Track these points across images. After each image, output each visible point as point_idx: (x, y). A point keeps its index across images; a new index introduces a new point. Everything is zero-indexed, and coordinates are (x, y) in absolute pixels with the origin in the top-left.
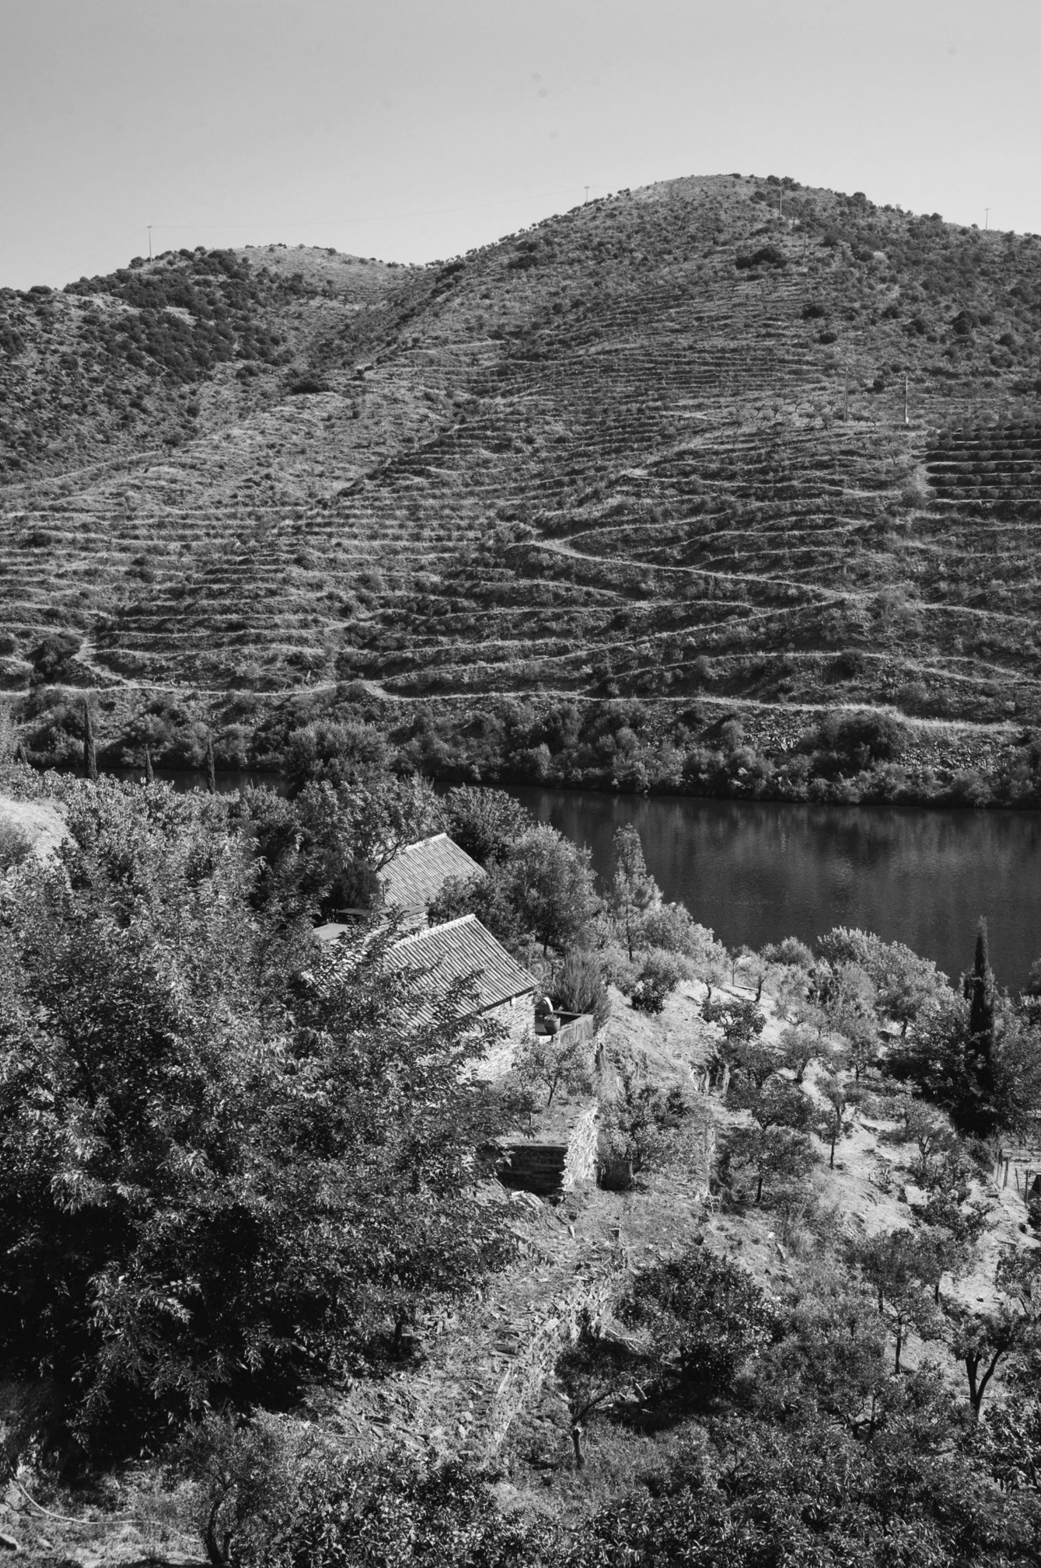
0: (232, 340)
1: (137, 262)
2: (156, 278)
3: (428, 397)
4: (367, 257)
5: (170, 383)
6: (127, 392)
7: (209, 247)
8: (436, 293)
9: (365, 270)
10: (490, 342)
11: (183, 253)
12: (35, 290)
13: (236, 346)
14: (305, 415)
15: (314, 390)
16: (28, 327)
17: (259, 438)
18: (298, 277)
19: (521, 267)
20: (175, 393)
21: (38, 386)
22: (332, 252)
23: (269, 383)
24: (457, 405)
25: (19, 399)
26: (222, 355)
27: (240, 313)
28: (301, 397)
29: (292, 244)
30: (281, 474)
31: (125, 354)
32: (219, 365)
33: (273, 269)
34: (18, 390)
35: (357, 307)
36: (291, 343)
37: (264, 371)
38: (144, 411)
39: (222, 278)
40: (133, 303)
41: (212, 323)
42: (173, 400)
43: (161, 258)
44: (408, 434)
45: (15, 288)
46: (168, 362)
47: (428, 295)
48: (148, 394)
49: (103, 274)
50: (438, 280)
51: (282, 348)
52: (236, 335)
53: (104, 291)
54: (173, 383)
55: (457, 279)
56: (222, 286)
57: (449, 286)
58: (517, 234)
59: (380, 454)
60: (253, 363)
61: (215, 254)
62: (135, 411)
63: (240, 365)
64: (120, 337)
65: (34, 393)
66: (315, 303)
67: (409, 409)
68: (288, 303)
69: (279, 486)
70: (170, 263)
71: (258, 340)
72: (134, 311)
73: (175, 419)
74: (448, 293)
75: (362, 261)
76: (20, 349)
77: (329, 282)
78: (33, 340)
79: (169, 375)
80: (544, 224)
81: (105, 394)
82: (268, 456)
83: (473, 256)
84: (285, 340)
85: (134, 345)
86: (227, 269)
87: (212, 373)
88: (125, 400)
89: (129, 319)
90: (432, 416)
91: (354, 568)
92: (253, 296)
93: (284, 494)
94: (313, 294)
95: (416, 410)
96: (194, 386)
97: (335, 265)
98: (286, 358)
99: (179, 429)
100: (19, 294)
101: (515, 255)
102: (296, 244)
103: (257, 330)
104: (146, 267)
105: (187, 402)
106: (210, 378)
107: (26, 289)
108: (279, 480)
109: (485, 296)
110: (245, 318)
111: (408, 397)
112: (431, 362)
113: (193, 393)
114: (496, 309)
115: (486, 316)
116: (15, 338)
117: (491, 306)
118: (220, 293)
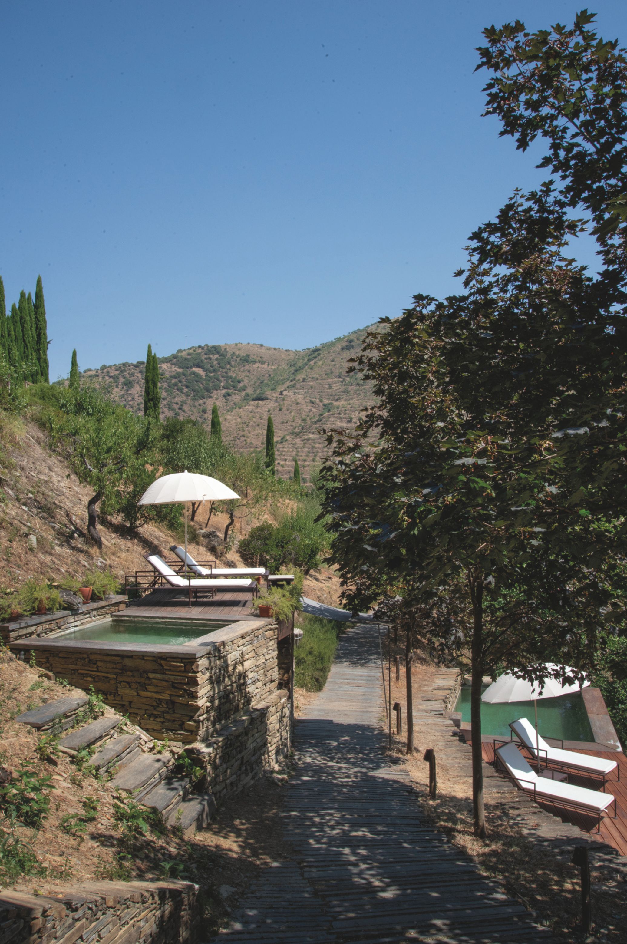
0: (220, 381)
1: (180, 351)
2: (189, 357)
3: (312, 402)
4: (277, 347)
5: (194, 399)
6: (177, 404)
7: (210, 344)
8: (309, 360)
9: (276, 352)
10: (336, 379)
11: (200, 347)
12: (138, 363)
13: (222, 384)
14: (259, 410)
15: (262, 399)
16: (135, 377)
17: (239, 420)
18: (248, 356)
19: (347, 349)
20: (197, 404)
21: (139, 401)
22: (261, 345)
23: (237, 398)
24: (324, 405)
25: (132, 407)
26: (216, 388)
27: (224, 370)
28: (256, 402)
29: (245, 343)
30: (249, 435)
31: (176, 387)
32: (215, 392)
33: (237, 353)
34: (131, 403)
35: (273, 367)
36: (246, 381)
37: (234, 394)
38: (184, 411)
39: (216, 356)
40: (180, 367)
41: (212, 375)
42: (195, 407)
43: (190, 349)
44: (304, 417)
45: (130, 362)
46: (194, 391)
47: (306, 360)
48: (186, 404)
49: (166, 356)
50: (310, 355)
51: (241, 385)
52: (222, 379)
53: (167, 362)
54: (196, 399)
55: (319, 355)
56: (217, 359)
57: (315, 357)
58: (342, 337)
59: (292, 426)
60: (231, 391)
61: (214, 347)
62: (180, 411)
63: (224, 391)
64: (173, 381)
65: (138, 405)
66: (256, 366)
67: (304, 407)
68: (244, 366)
69: (249, 441)
70: (194, 351)
71: (232, 381)
72: (180, 370)
73: (197, 414)
74: (315, 360)
75: (275, 349)
76: (132, 387)
77: (261, 357)
78: (138, 383)
79: (194, 396)
80: (355, 332)
81: (167, 404)
82: (243, 427)
83: (324, 346)
84: (243, 381)
85: (180, 384)
86: (218, 353)
87: (212, 395)
88: (176, 407)
89: (178, 373)
90: (314, 410)
91: (286, 474)
92: (229, 363)
93: (251, 443)
94: (255, 362)
95: (306, 408)
96: (204, 400)
97: (263, 350)
98: (244, 388)
99: (198, 419)
100: (133, 365)
101: (345, 344)
102: (247, 343)
103: (231, 377)
104: (184, 352)
105: (201, 407)
106: (211, 397)
107: (135, 363)
108: (248, 437)
109: (333, 361)
110: (226, 373)
111: (303, 402)
112: (312, 387)
113: (204, 404)
114: (337, 366)
115: (333, 369)
116: (130, 382)
117: (335, 365)
118: (215, 363)
